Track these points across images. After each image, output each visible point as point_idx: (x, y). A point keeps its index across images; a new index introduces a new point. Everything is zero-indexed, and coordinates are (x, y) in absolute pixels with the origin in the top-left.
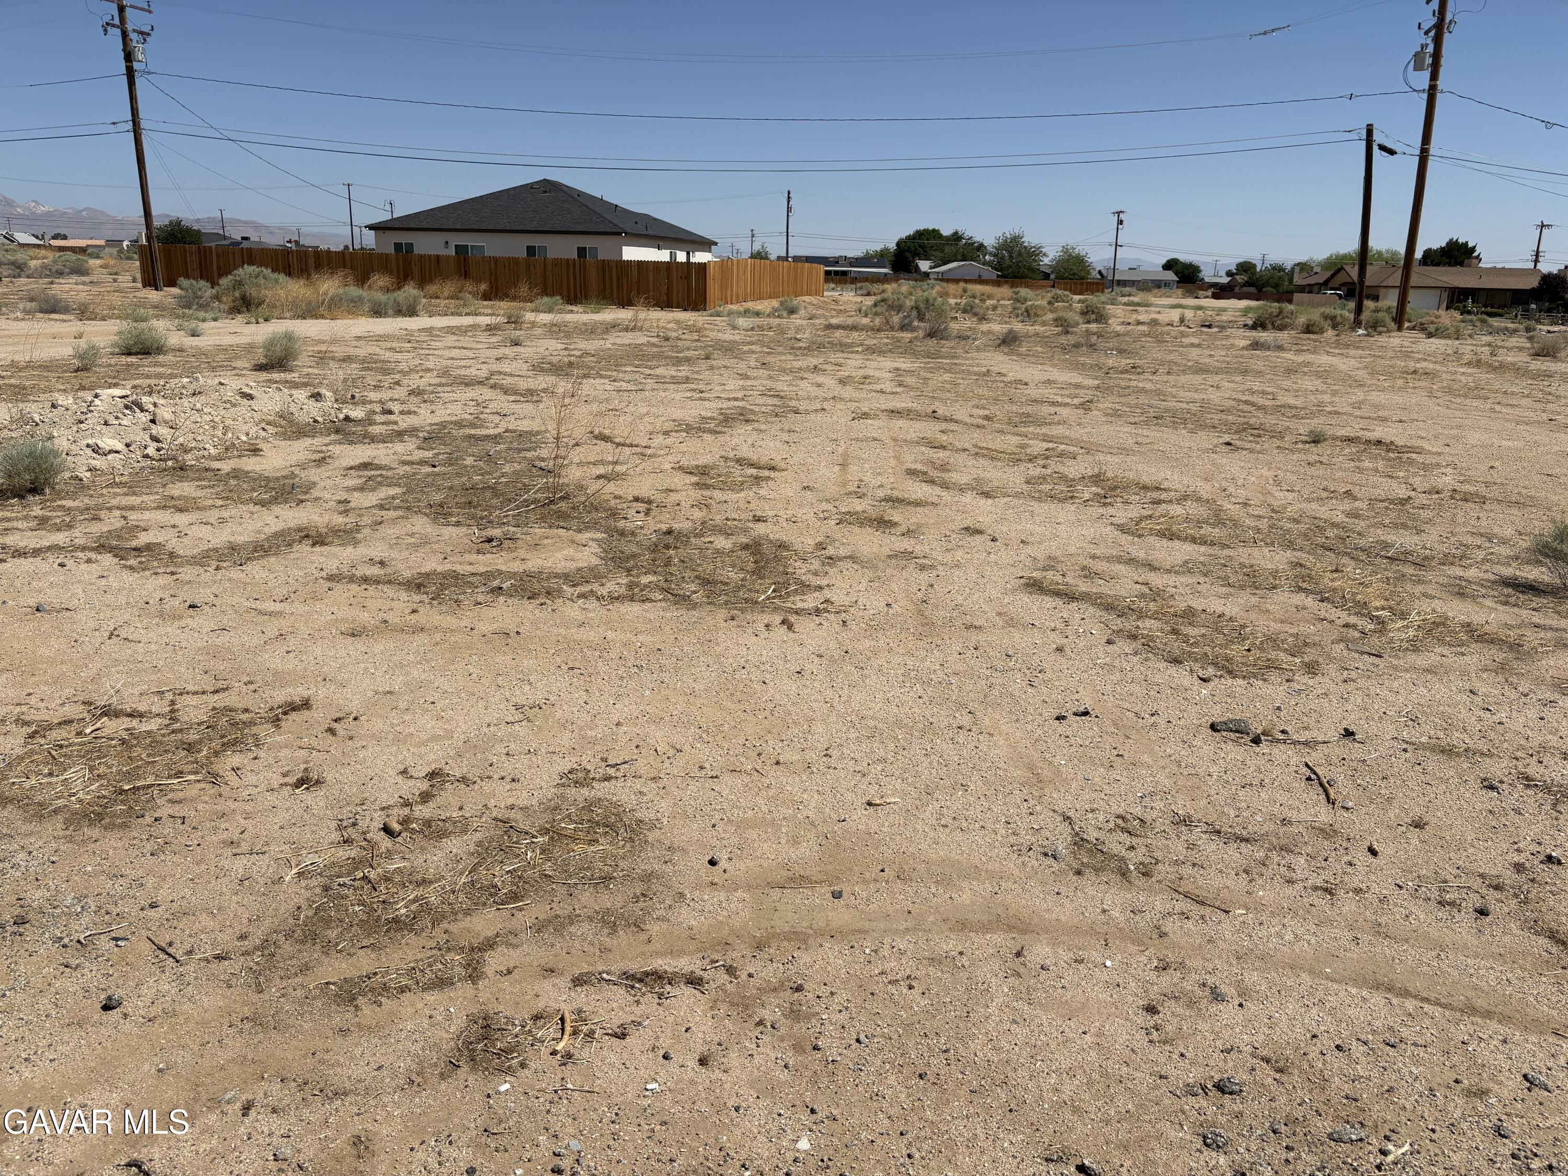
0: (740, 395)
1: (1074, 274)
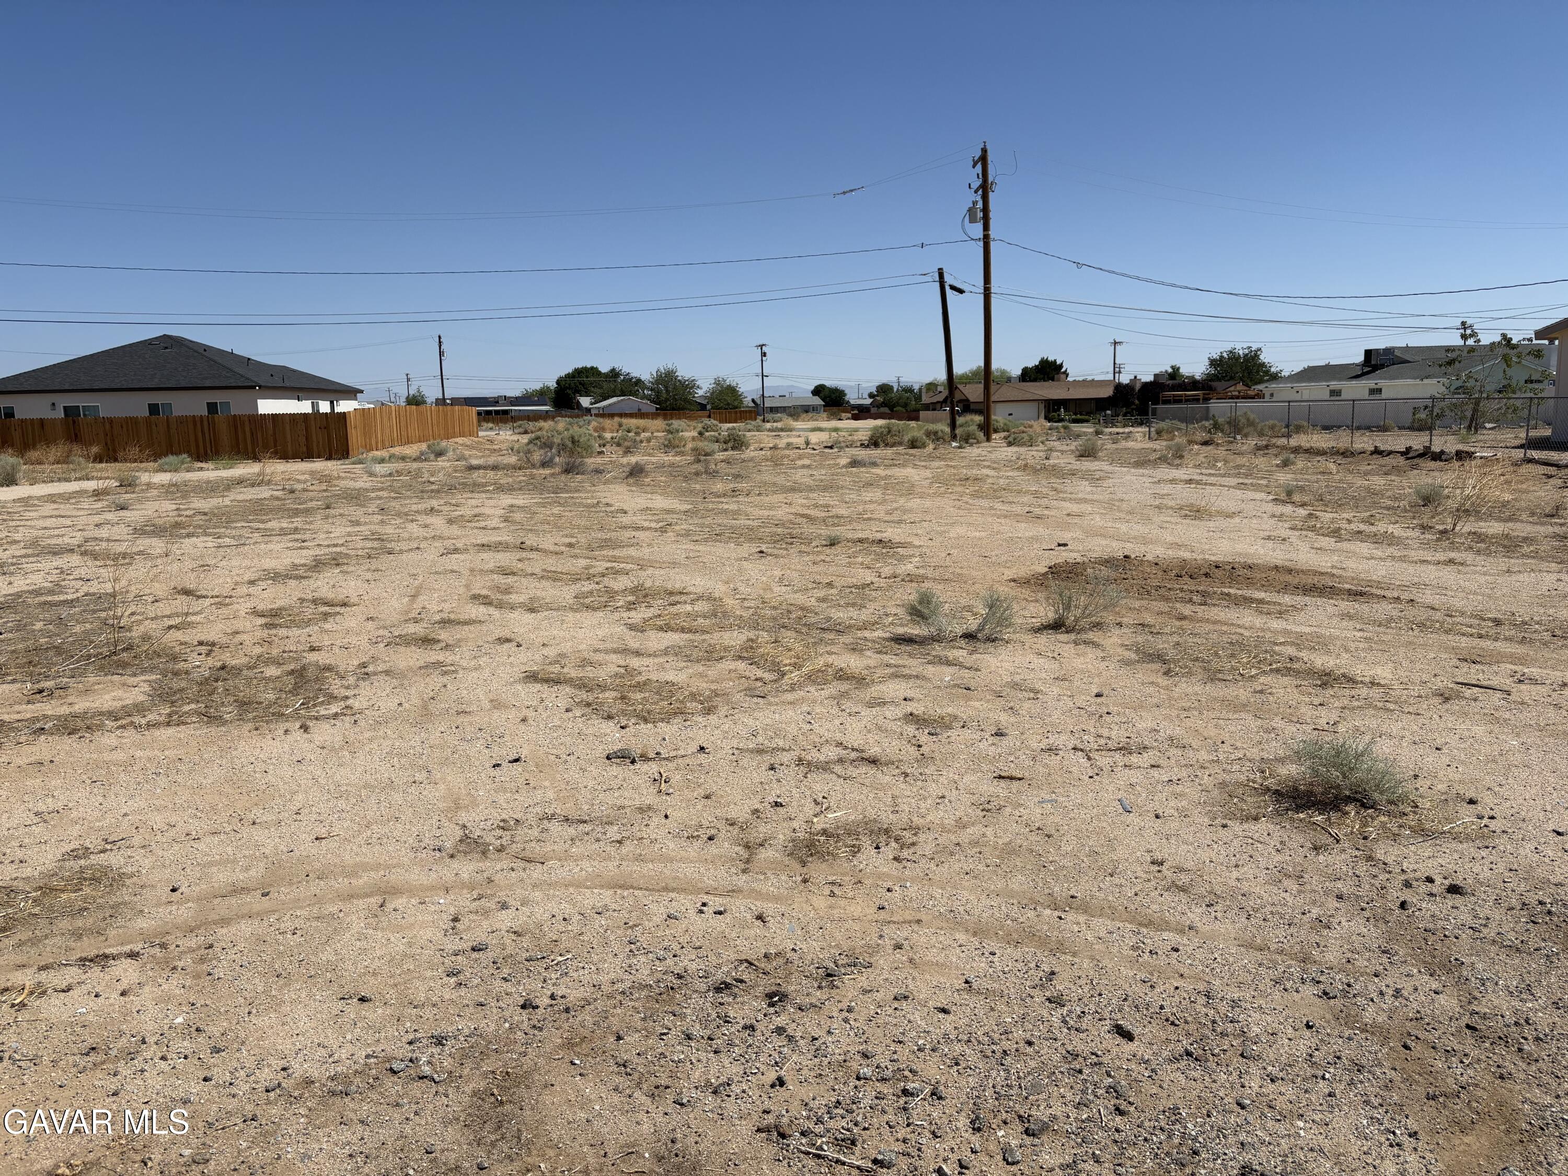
0: (340, 542)
1: (728, 404)
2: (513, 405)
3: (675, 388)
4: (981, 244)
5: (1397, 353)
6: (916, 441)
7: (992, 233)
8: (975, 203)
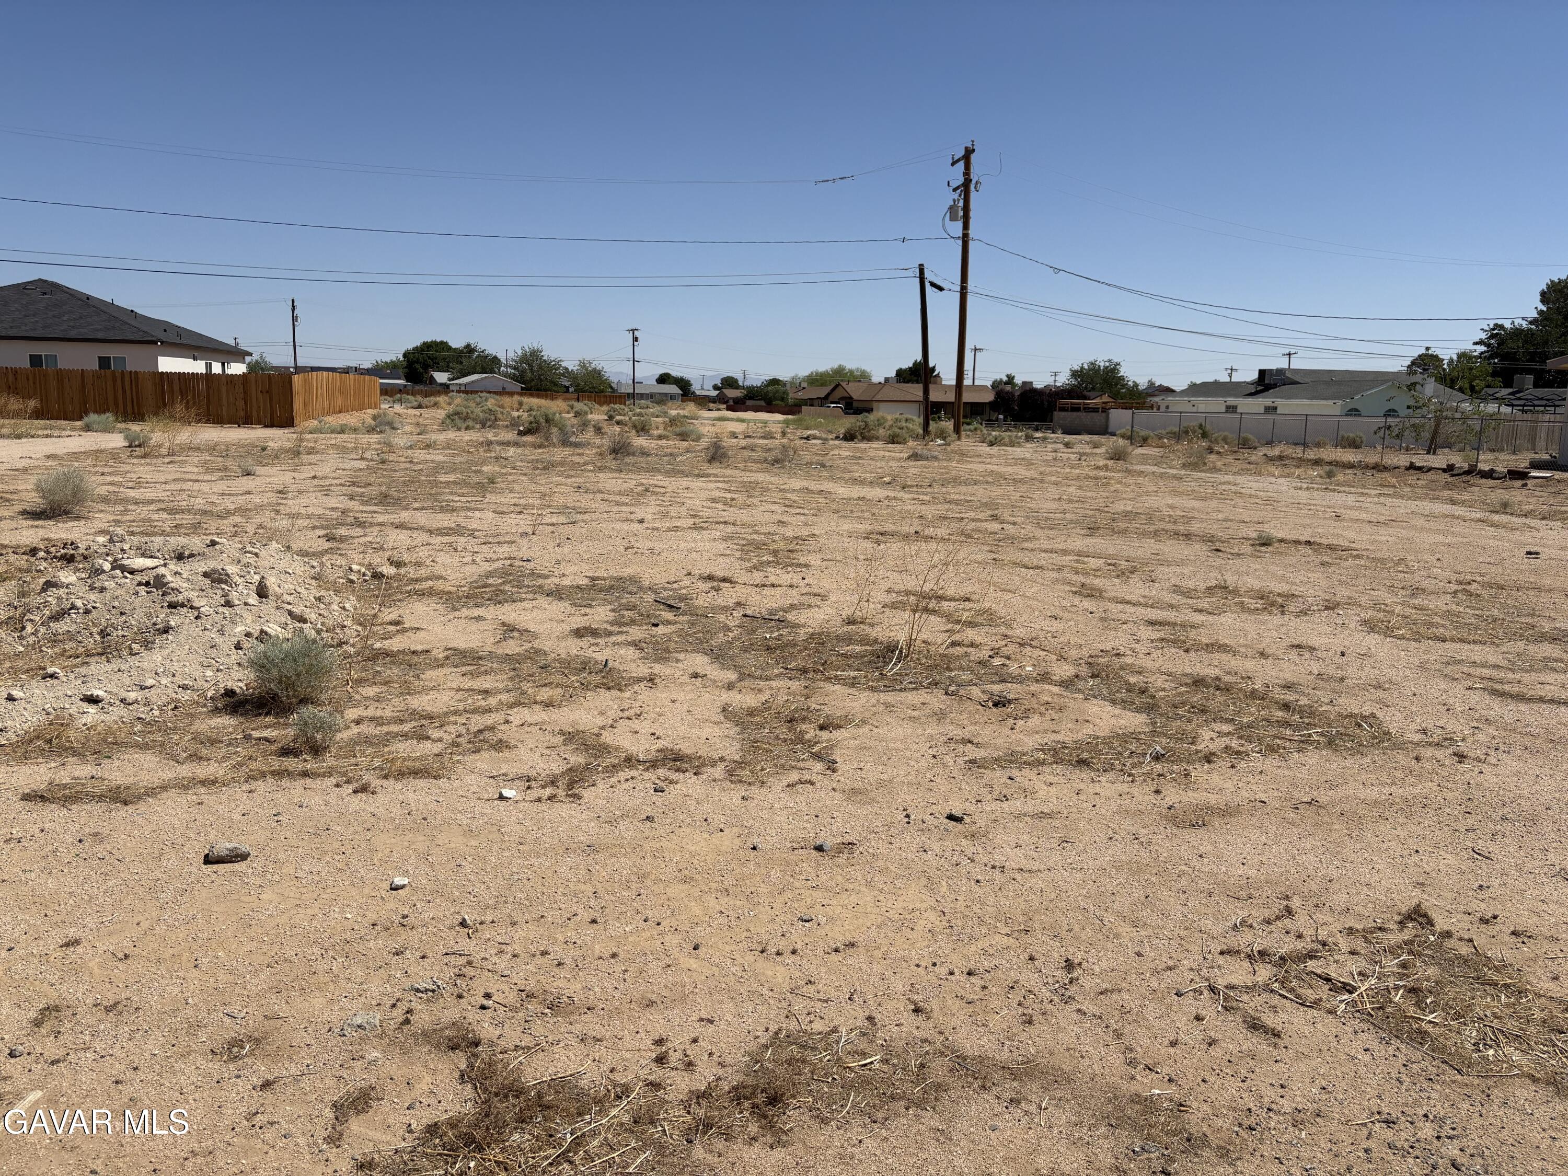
1: (593, 387)
3: (541, 368)
4: (960, 242)
5: (1288, 374)
7: (972, 233)
8: (955, 201)
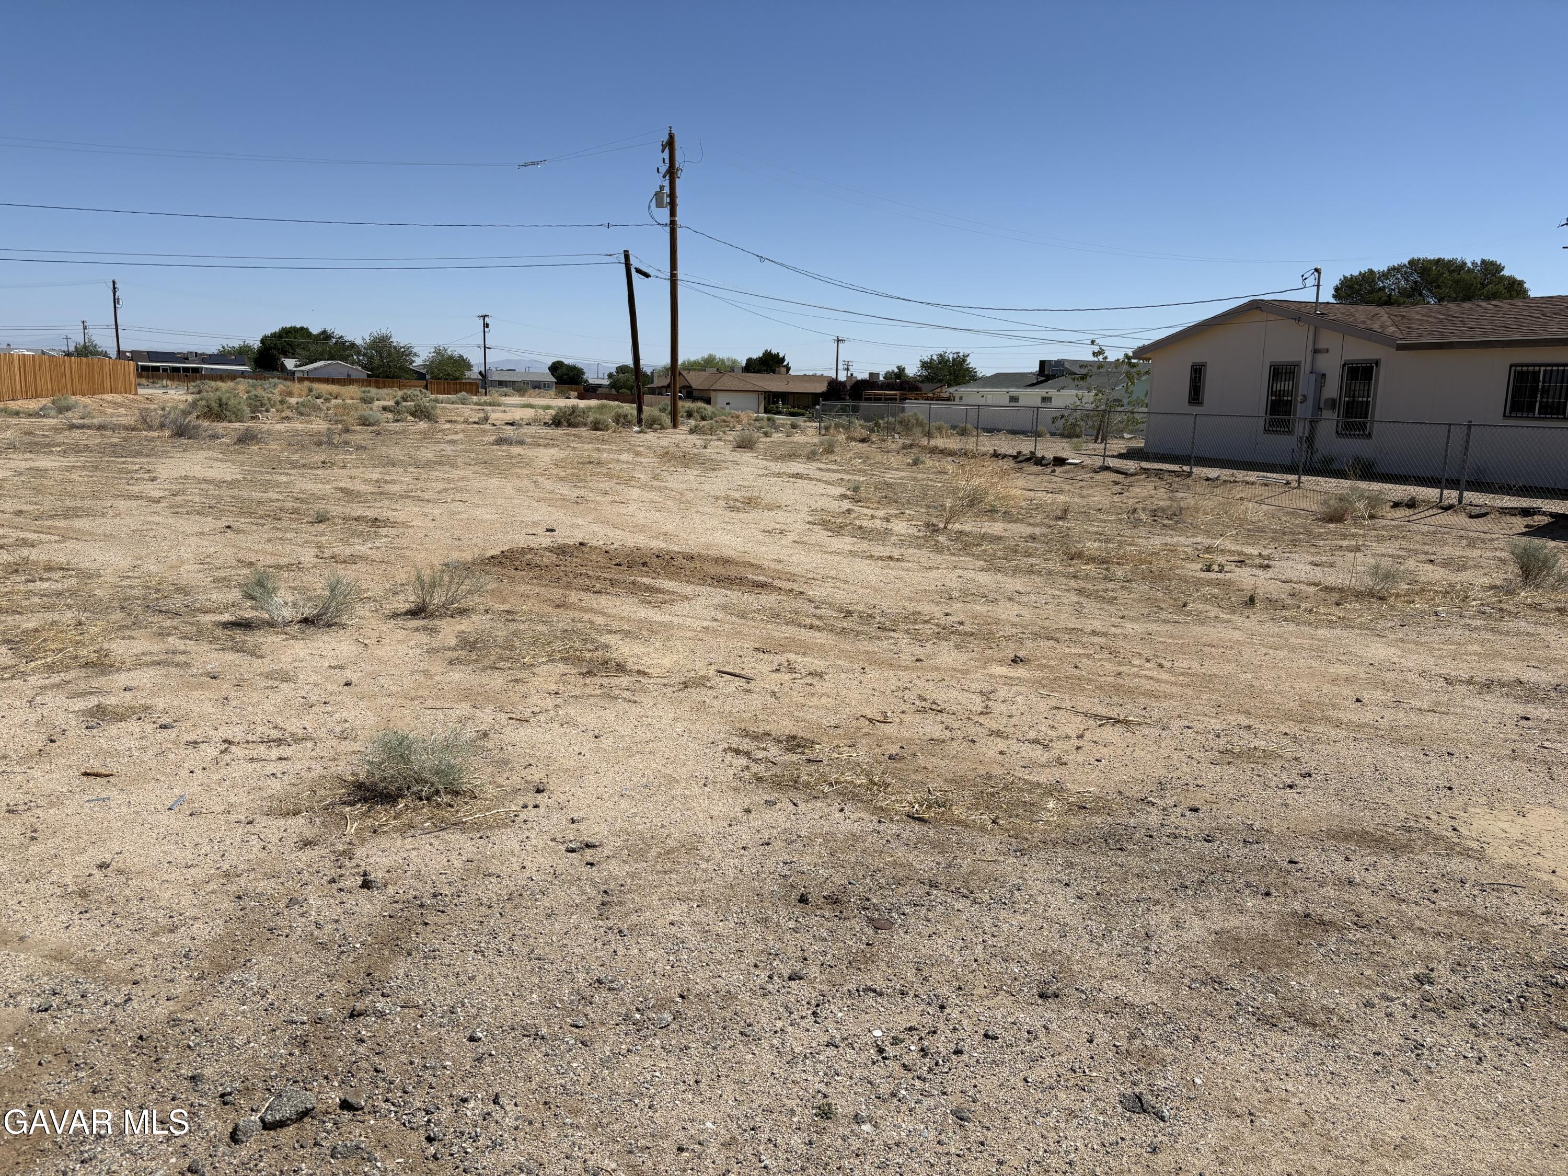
1: (448, 375)
2: (205, 363)
3: (390, 354)
4: (668, 229)
5: (1067, 365)
6: (599, 423)
7: (679, 219)
8: (662, 188)
